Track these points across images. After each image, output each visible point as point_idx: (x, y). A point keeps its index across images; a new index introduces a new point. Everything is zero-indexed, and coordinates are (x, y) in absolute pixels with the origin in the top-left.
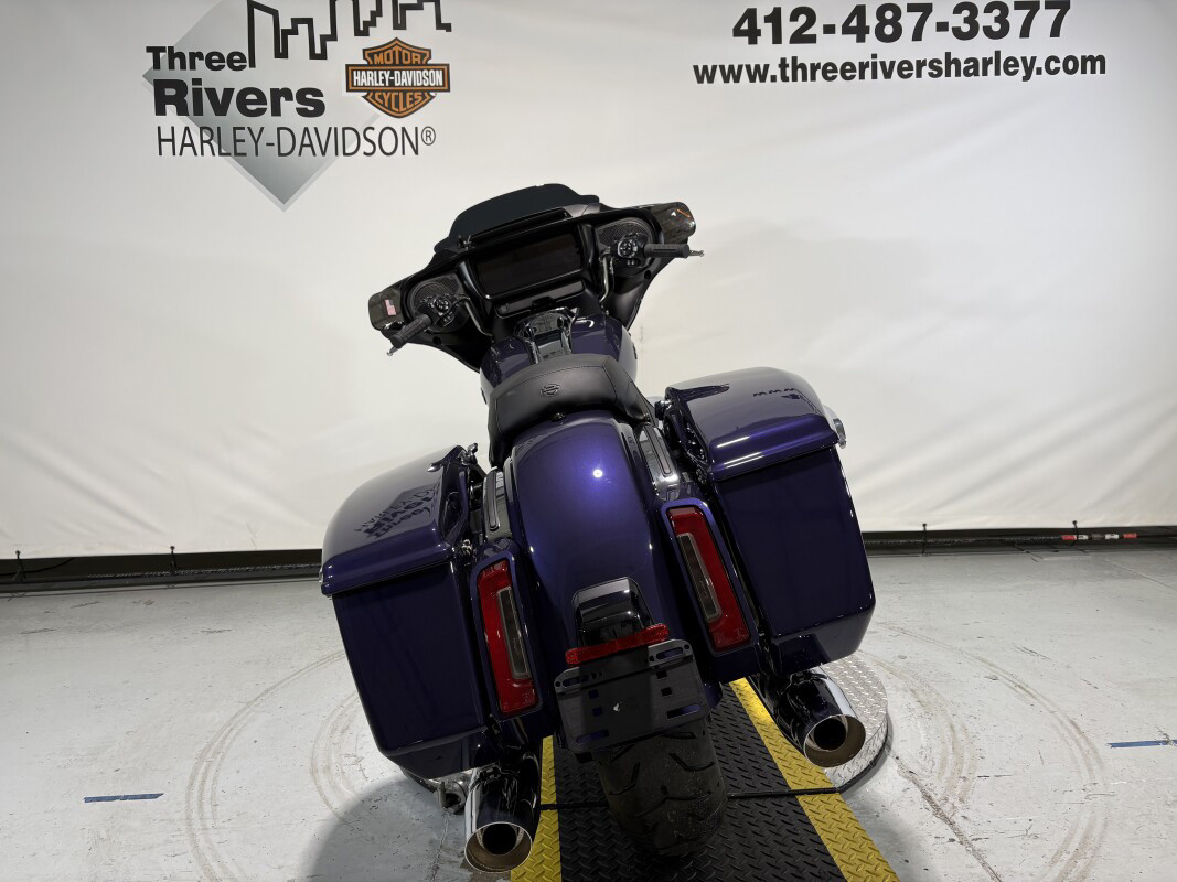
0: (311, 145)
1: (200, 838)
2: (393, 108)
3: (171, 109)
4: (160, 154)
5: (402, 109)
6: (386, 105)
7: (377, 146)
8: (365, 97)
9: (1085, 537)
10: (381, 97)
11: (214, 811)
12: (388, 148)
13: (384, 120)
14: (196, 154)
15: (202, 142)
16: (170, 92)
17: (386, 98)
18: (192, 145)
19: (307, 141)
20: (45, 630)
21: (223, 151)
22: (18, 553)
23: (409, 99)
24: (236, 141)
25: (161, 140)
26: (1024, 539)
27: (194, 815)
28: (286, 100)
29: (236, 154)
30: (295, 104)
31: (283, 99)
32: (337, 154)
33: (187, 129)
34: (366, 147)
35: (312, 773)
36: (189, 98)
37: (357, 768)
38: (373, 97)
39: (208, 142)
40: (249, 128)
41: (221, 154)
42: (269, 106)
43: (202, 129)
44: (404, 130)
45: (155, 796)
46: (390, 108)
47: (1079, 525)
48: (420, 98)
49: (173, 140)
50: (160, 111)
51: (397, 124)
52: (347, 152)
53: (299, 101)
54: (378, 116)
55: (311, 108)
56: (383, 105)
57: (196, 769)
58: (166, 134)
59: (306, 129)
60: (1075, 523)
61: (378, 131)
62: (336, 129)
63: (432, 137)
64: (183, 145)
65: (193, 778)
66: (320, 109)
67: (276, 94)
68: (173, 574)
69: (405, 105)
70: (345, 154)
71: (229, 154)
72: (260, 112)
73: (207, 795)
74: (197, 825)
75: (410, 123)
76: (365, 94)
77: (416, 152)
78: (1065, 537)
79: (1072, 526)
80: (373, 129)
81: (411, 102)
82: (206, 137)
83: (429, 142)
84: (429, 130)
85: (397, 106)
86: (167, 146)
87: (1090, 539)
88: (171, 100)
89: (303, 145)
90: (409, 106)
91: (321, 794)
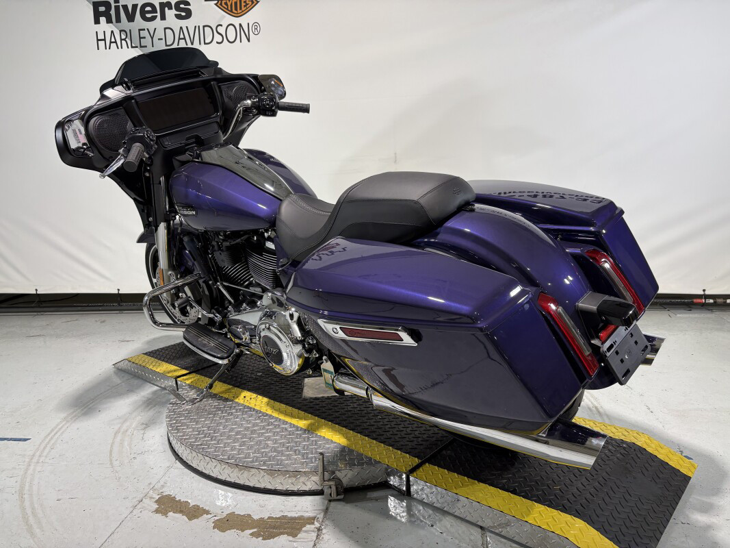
0: (184, 38)
1: (32, 467)
2: (234, 11)
3: (103, 19)
4: (98, 49)
5: (239, 11)
6: (229, 9)
7: (225, 37)
8: (216, 4)
9: (711, 301)
10: (226, 4)
11: (50, 451)
12: (231, 38)
13: (229, 19)
14: (118, 48)
15: (121, 40)
16: (102, 9)
17: (229, 4)
18: (116, 42)
19: (182, 36)
20: (40, 336)
21: (133, 45)
22: (36, 290)
23: (243, 4)
24: (140, 38)
25: (98, 40)
26: (665, 301)
27: (38, 454)
28: (169, 9)
29: (141, 47)
30: (174, 12)
31: (166, 9)
32: (200, 44)
33: (112, 32)
34: (218, 38)
35: (115, 434)
36: (113, 12)
37: (142, 432)
38: (221, 4)
39: (125, 40)
40: (148, 29)
41: (132, 47)
42: (158, 14)
43: (121, 31)
44: (240, 25)
45: (25, 440)
46: (231, 11)
47: (707, 293)
48: (250, 3)
49: (104, 40)
50: (97, 22)
51: (236, 21)
52: (206, 42)
53: (176, 10)
54: (224, 17)
55: (183, 14)
56: (227, 9)
57: (58, 425)
58: (101, 36)
59: (181, 28)
60: (704, 290)
61: (224, 27)
62: (199, 27)
63: (258, 29)
64: (111, 42)
65: (53, 430)
66: (189, 14)
67: (163, 5)
68: (120, 305)
69: (241, 9)
70: (205, 43)
71: (137, 47)
72: (153, 18)
73: (53, 441)
74: (35, 460)
75: (244, 20)
76: (216, 2)
77: (249, 40)
78: (695, 300)
79: (702, 293)
80: (221, 25)
81: (245, 6)
82: (123, 37)
83: (256, 33)
84: (256, 25)
85: (236, 9)
86: (102, 44)
87: (715, 302)
88: (102, 14)
89: (180, 39)
90: (243, 9)
91: (112, 446)
